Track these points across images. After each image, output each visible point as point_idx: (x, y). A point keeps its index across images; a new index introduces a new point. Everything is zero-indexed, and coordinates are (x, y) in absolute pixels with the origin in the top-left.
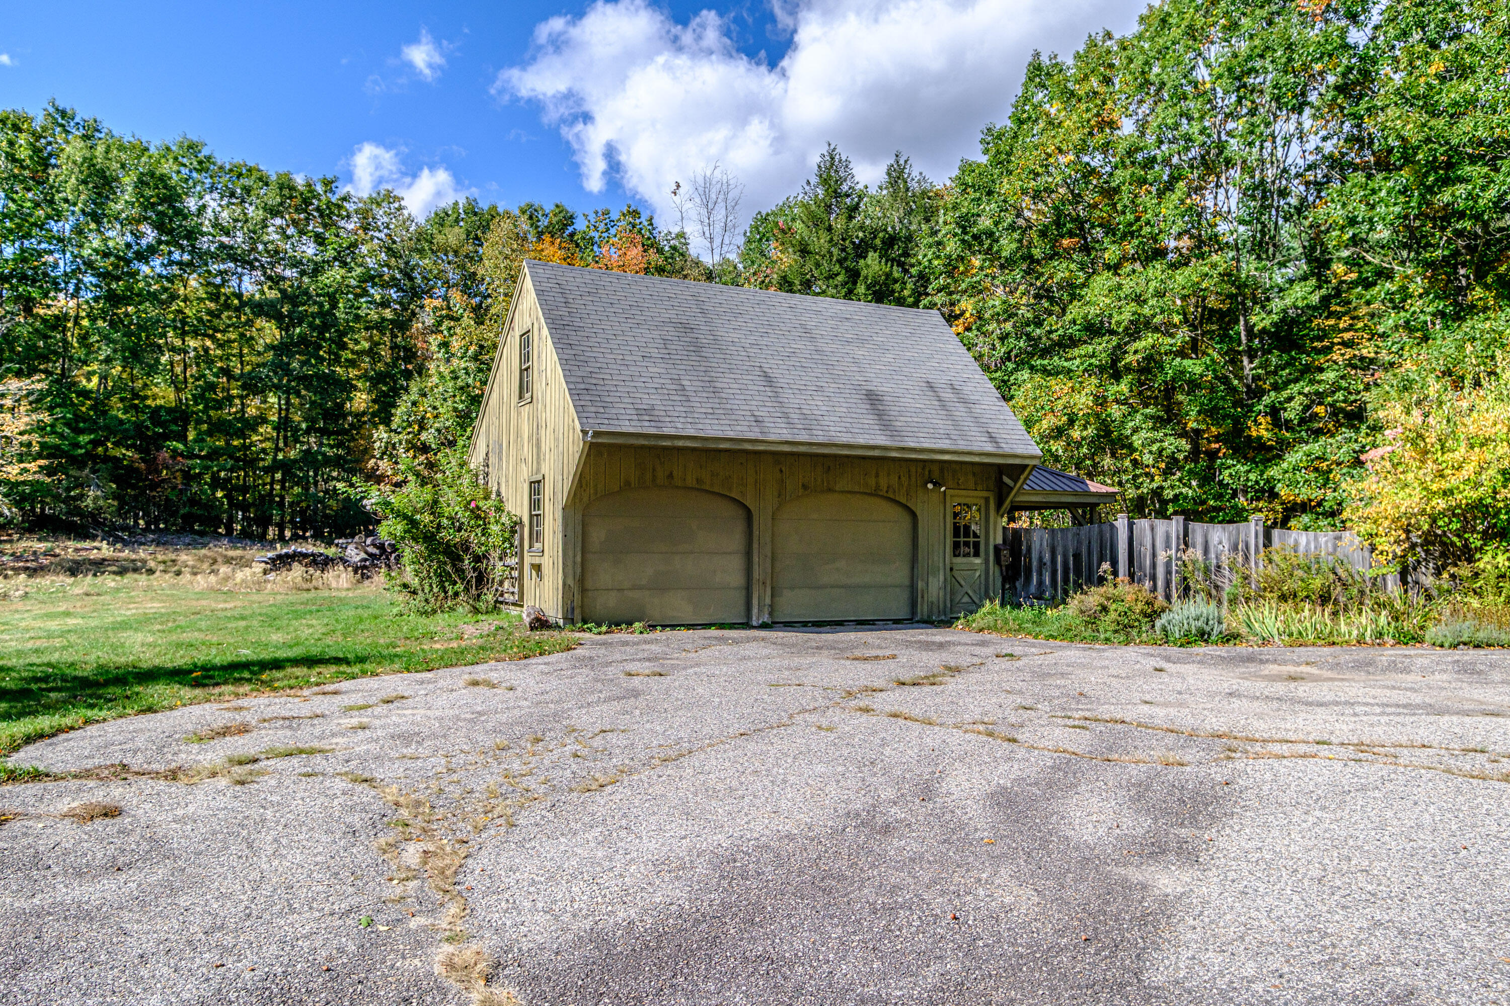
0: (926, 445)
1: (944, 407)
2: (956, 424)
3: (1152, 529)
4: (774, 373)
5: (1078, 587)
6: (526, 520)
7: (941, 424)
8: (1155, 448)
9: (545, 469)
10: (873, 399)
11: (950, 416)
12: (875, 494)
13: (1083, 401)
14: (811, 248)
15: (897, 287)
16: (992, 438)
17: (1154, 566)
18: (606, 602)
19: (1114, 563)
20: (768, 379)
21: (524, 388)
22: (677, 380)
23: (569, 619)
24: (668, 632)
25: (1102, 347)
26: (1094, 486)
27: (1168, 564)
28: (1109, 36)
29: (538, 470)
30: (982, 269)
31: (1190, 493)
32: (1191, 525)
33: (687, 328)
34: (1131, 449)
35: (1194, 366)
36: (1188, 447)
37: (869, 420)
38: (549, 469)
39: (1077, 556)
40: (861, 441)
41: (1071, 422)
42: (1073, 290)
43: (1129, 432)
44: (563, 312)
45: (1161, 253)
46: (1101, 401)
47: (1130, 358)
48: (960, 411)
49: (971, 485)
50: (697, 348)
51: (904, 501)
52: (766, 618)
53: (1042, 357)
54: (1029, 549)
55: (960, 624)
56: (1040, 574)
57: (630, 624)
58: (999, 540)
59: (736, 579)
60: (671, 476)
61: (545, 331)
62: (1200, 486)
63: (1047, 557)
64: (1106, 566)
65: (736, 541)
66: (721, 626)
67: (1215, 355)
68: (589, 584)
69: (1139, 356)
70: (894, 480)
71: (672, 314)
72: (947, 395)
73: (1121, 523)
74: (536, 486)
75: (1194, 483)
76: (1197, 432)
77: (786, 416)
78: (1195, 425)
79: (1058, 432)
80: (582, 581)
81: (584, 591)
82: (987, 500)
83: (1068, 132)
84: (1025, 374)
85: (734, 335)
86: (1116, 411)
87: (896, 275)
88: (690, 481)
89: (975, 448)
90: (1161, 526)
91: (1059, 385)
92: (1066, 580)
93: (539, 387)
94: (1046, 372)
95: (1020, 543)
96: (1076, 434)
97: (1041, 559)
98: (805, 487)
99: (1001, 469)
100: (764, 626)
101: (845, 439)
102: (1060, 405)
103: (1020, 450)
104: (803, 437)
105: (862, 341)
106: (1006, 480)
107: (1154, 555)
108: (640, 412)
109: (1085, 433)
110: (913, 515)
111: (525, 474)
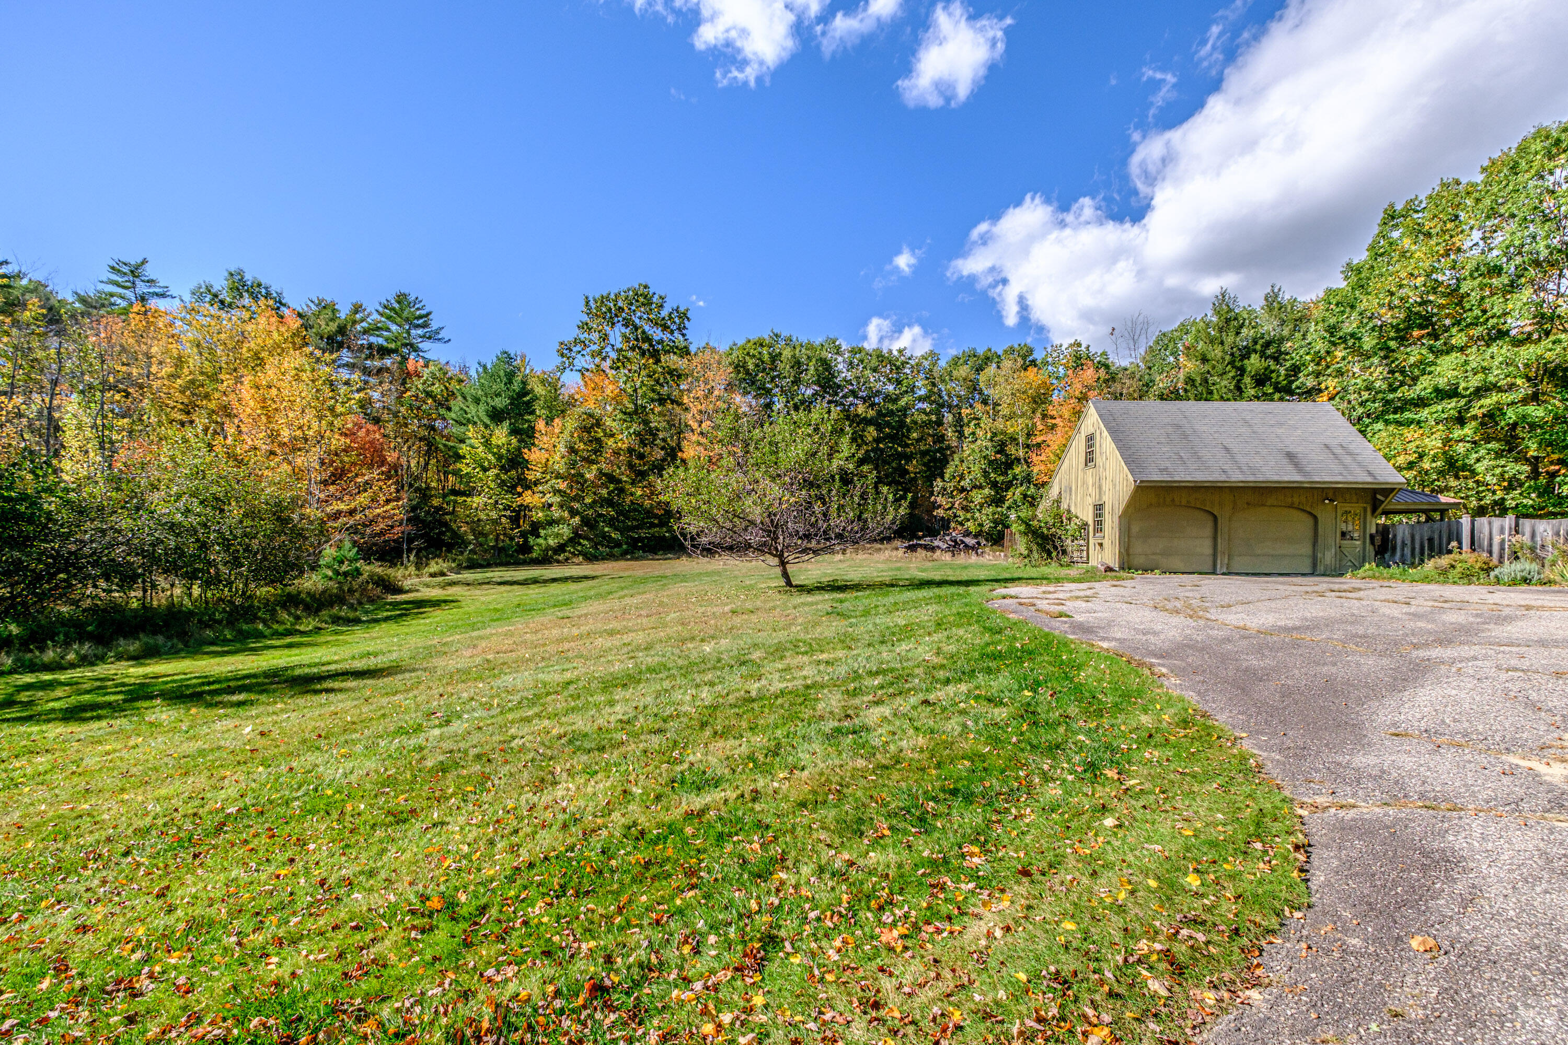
0: (1327, 479)
1: (1337, 458)
2: (1346, 467)
3: (1490, 523)
4: (1230, 446)
5: (1431, 557)
6: (1091, 522)
7: (1335, 467)
8: (1498, 471)
9: (1105, 498)
10: (1291, 456)
11: (1341, 463)
12: (1291, 506)
13: (1434, 444)
14: (1209, 357)
15: (1274, 375)
16: (1370, 473)
17: (1491, 545)
18: (1139, 560)
19: (1460, 543)
20: (1227, 450)
21: (1090, 458)
22: (1177, 453)
23: (1122, 568)
24: (1172, 575)
25: (1451, 406)
26: (1443, 499)
27: (1502, 542)
28: (1458, 183)
29: (1100, 499)
30: (1344, 359)
31: (1531, 502)
32: (1521, 521)
33: (1178, 427)
34: (1473, 473)
35: (1536, 412)
36: (1528, 468)
37: (1290, 468)
38: (1107, 499)
39: (1431, 540)
40: (1286, 479)
41: (1421, 457)
42: (1423, 367)
43: (1472, 462)
44: (1114, 424)
45: (1502, 334)
46: (1447, 441)
47: (1473, 412)
48: (1348, 460)
49: (1354, 499)
50: (1185, 436)
51: (1308, 509)
52: (1225, 570)
53: (1395, 413)
54: (1395, 536)
55: (1349, 575)
56: (1403, 550)
57: (1152, 571)
58: (1374, 531)
59: (1208, 551)
60: (1173, 500)
61: (1105, 433)
62: (1538, 497)
63: (1408, 542)
64: (1454, 544)
65: (1208, 531)
66: (1200, 573)
67: (1557, 402)
68: (1131, 551)
69: (1484, 410)
70: (1303, 499)
71: (1169, 420)
72: (1339, 451)
73: (1465, 521)
74: (1099, 509)
75: (1533, 495)
76: (1536, 458)
77: (1240, 468)
78: (1535, 454)
79: (1411, 466)
80: (1127, 550)
81: (1128, 555)
82: (1365, 510)
83: (1419, 260)
84: (1380, 425)
85: (1205, 428)
86: (1461, 448)
87: (1273, 368)
88: (1184, 502)
89: (1360, 479)
90: (1497, 522)
91: (1410, 433)
92: (1422, 553)
93: (1099, 460)
94: (1399, 423)
95: (1388, 533)
96: (1426, 465)
97: (1403, 542)
98: (1248, 504)
99: (1375, 491)
100: (1223, 574)
101: (1276, 478)
102: (1412, 446)
103: (1391, 480)
104: (1251, 478)
105: (1281, 424)
106: (1379, 497)
107: (1491, 539)
108: (1161, 470)
109: (1434, 465)
110: (1315, 518)
111: (1090, 501)
